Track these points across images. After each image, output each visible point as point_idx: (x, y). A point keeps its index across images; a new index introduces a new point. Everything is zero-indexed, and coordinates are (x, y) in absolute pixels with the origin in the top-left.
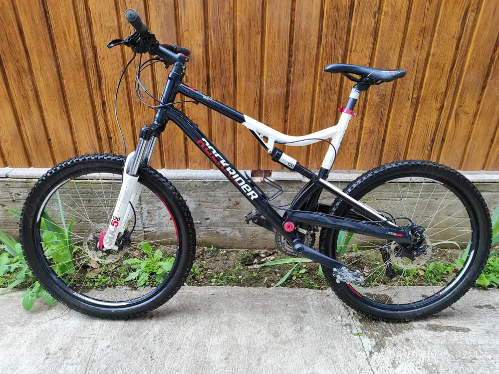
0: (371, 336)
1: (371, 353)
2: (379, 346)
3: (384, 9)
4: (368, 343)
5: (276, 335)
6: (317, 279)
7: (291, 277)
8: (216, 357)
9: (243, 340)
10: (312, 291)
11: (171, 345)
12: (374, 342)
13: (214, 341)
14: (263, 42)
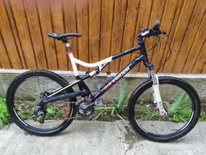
0: (128, 143)
1: (127, 151)
2: (130, 148)
3: (141, 6)
4: (126, 146)
5: (90, 142)
6: (111, 117)
7: (100, 116)
8: (65, 152)
9: (77, 145)
10: (108, 122)
11: (48, 146)
12: (128, 146)
13: (65, 145)
14: (88, 19)
